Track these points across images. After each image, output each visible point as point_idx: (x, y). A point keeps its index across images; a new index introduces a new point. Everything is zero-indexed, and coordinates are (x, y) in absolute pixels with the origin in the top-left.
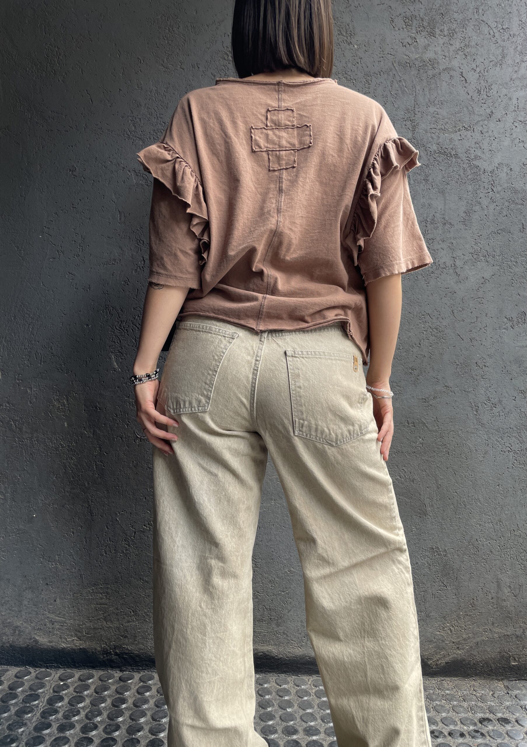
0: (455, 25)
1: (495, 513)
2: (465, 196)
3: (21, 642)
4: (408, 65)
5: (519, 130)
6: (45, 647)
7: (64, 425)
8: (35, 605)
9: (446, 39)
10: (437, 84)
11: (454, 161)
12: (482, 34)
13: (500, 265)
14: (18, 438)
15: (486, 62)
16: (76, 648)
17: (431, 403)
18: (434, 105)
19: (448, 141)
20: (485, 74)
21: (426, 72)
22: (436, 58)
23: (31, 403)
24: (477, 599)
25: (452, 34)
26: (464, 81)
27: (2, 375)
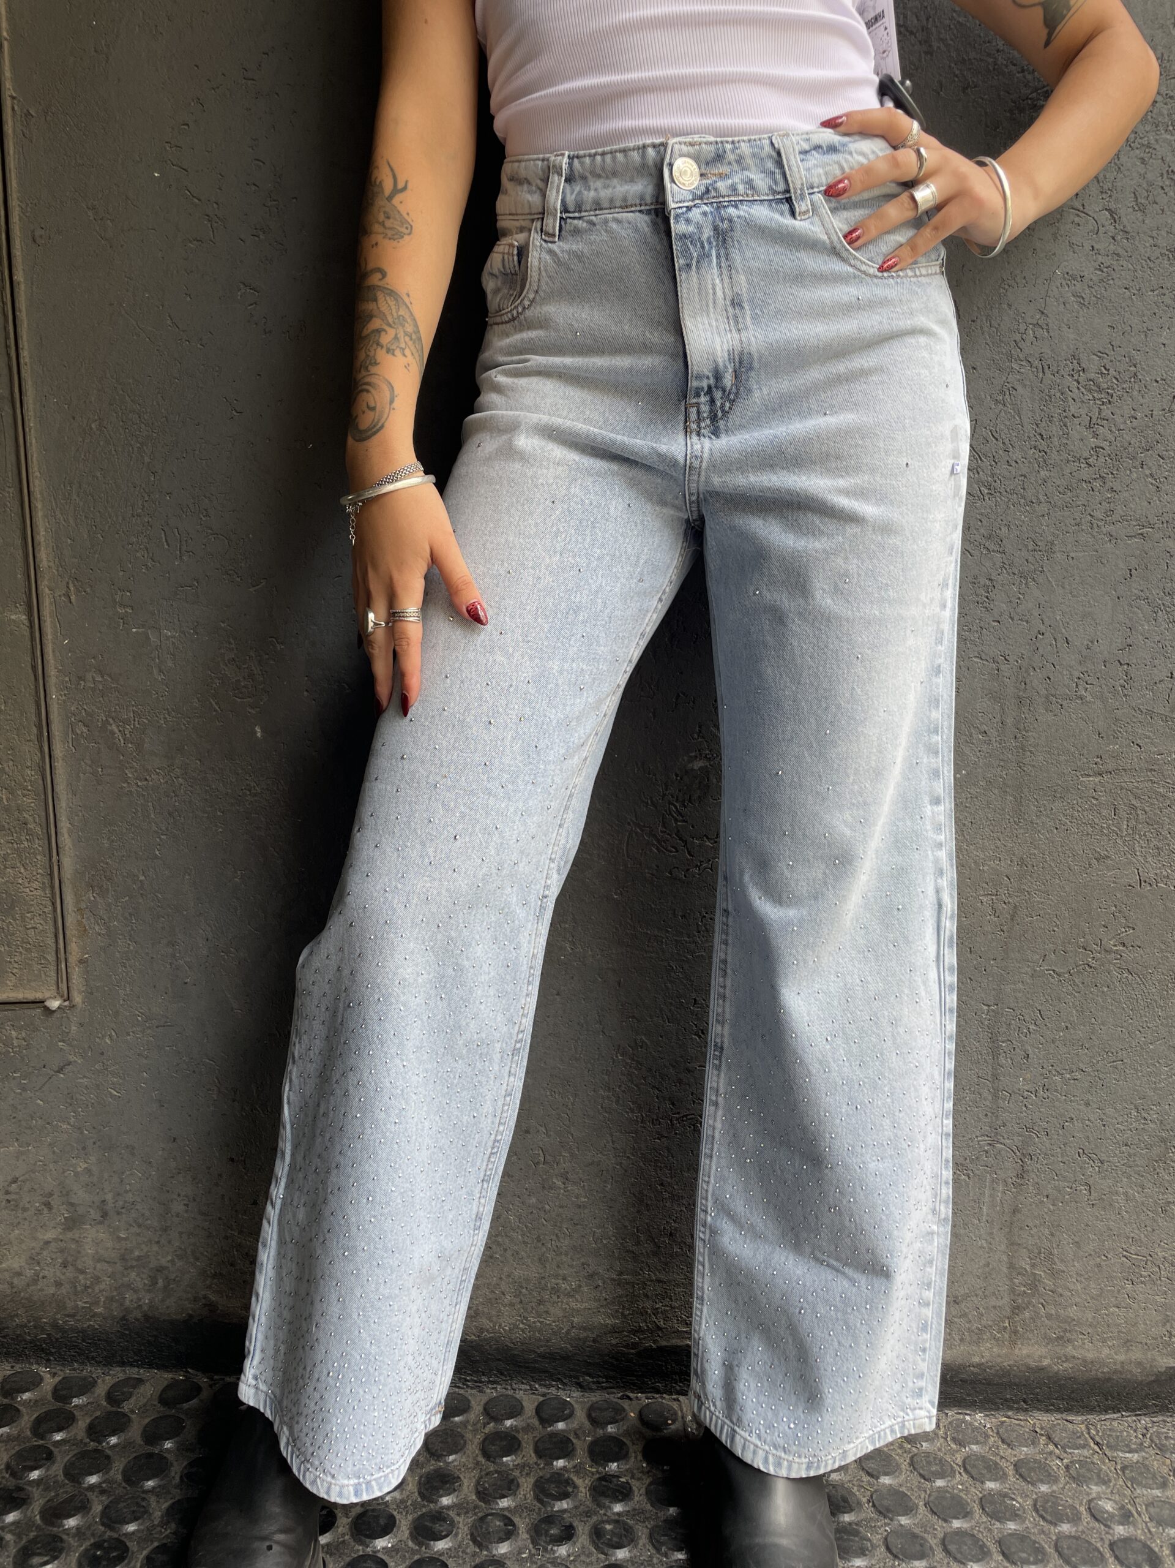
3: (172, 1308)
7: (256, 732)
8: (201, 1213)
14: (132, 769)
23: (161, 671)
27: (78, 591)
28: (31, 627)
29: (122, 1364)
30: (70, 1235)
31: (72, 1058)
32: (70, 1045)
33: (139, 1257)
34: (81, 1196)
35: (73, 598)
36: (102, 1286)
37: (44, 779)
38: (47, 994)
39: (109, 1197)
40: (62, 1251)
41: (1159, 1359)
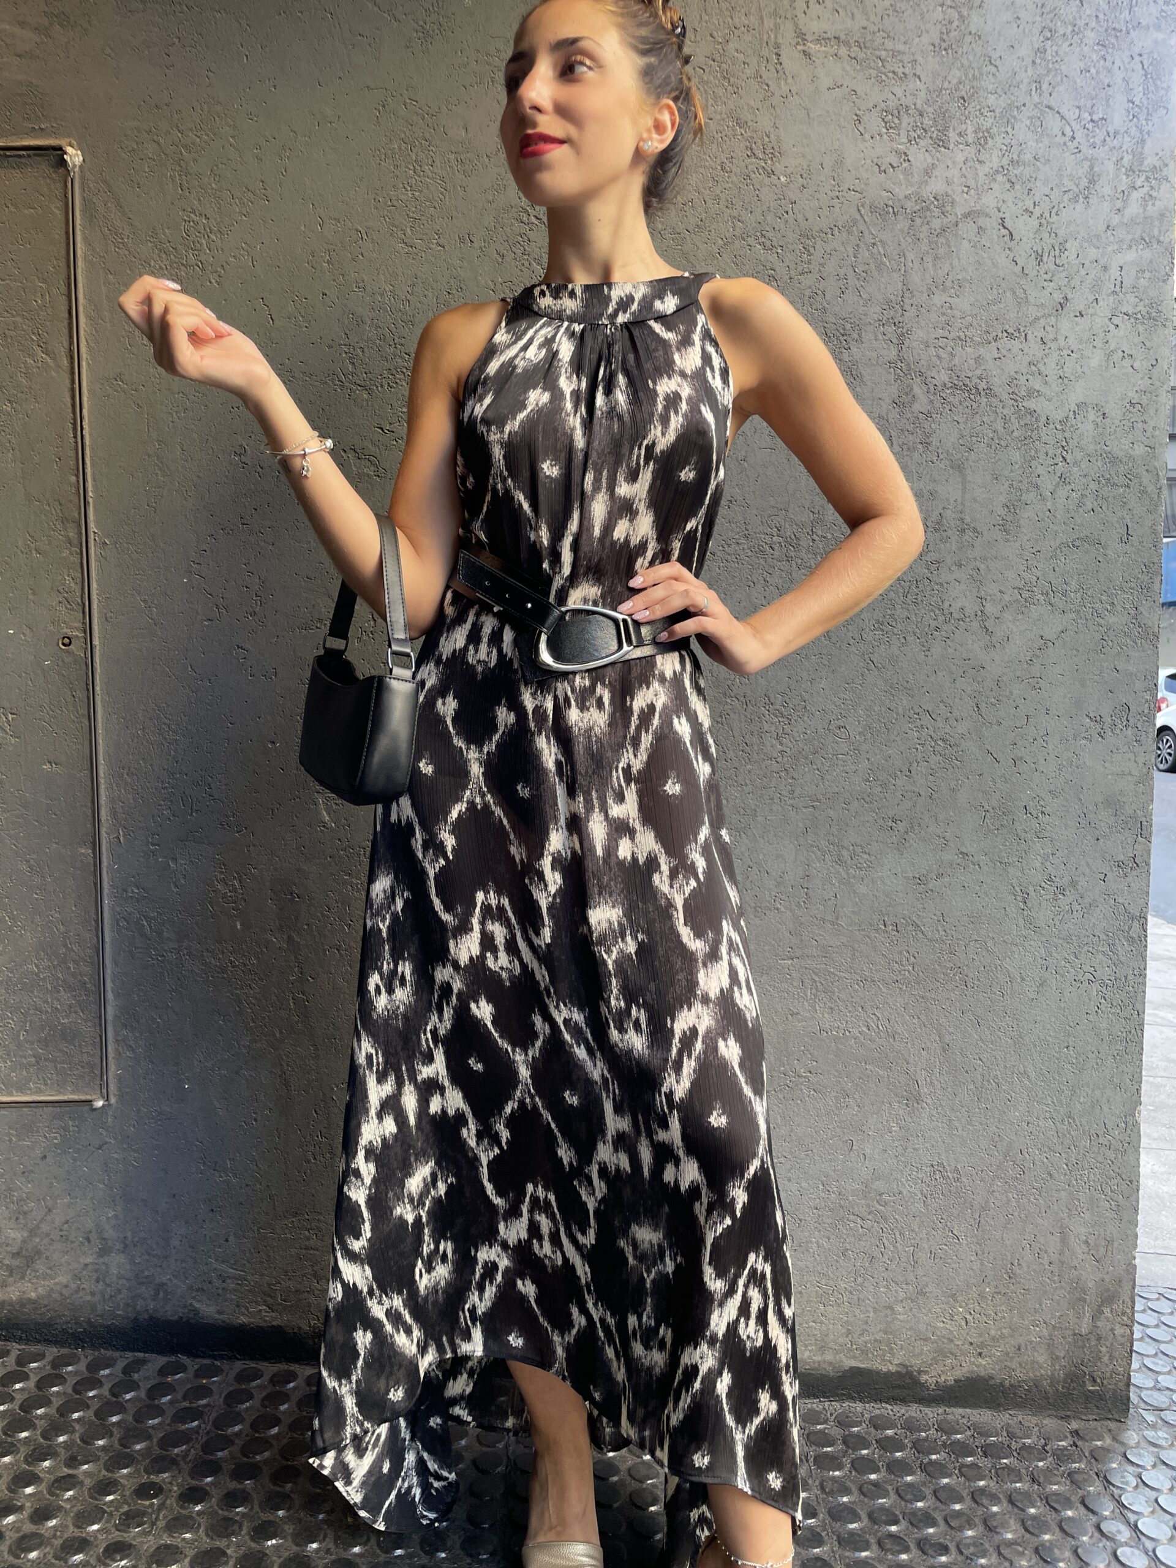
0: (991, 121)
1: (1060, 1101)
2: (1006, 473)
3: (170, 1311)
4: (891, 210)
5: (1122, 333)
6: (211, 1321)
7: (236, 926)
8: (191, 1247)
9: (971, 152)
10: (949, 246)
11: (983, 404)
12: (1048, 135)
13: (1078, 612)
14: (155, 949)
15: (1055, 195)
16: (265, 1325)
17: (931, 886)
18: (944, 291)
19: (972, 362)
20: (1051, 220)
21: (928, 223)
22: (950, 192)
23: (176, 886)
24: (1019, 1265)
25: (983, 139)
26: (1007, 238)
27: (124, 835)
28: (95, 857)
29: (134, 1350)
30: (101, 1260)
31: (108, 1140)
32: (107, 1131)
33: (147, 1277)
34: (110, 1233)
35: (122, 839)
36: (122, 1296)
37: (98, 956)
38: (94, 1097)
39: (129, 1234)
40: (96, 1271)
41: (844, 1360)
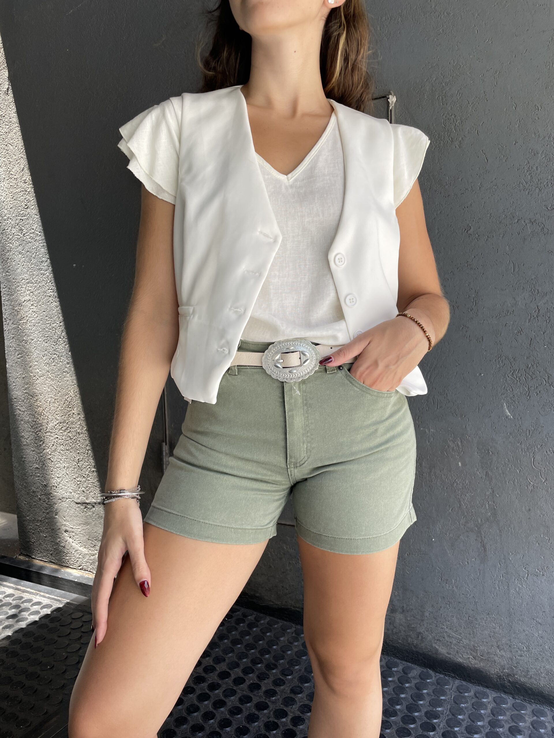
29: (406, 661)
36: (401, 634)
